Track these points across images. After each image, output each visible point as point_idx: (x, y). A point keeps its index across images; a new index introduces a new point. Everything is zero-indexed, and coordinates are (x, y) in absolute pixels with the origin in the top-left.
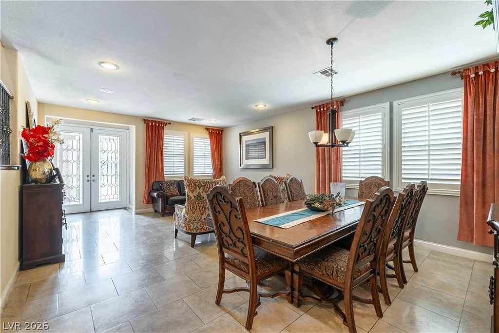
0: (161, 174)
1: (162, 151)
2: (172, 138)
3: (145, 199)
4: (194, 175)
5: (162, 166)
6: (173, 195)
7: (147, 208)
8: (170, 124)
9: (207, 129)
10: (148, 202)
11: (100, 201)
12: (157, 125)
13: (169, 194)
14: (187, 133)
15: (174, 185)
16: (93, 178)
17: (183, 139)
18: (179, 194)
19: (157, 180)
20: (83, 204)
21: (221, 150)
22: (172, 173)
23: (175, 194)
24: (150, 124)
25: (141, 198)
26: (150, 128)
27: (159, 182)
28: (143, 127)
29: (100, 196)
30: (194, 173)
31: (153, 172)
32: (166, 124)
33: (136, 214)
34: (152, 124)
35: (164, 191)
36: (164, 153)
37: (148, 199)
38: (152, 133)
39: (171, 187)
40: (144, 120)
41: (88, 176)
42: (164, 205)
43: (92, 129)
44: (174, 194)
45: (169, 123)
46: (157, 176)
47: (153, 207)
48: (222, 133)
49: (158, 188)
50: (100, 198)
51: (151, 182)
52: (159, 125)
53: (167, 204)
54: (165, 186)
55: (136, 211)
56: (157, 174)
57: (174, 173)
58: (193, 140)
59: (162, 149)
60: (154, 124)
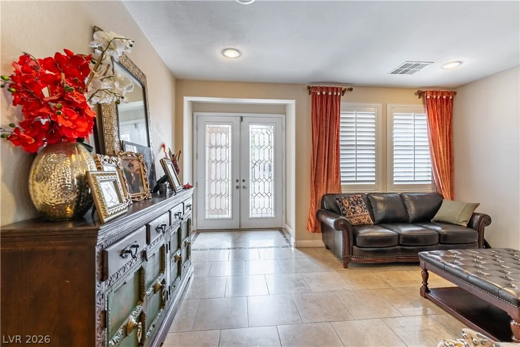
0: (336, 182)
1: (338, 141)
2: (354, 116)
3: (311, 224)
4: (395, 183)
5: (338, 168)
6: (362, 225)
7: (313, 238)
8: (351, 90)
9: (421, 94)
10: (315, 230)
11: (251, 216)
12: (330, 94)
13: (354, 222)
14: (380, 105)
15: (361, 203)
16: (243, 184)
17: (374, 117)
18: (372, 222)
19: (329, 193)
20: (232, 218)
21: (449, 132)
22: (354, 179)
23: (365, 221)
24: (319, 94)
25: (305, 222)
26: (318, 100)
27: (333, 194)
28: (307, 99)
29: (250, 208)
30: (395, 179)
31: (323, 177)
32: (344, 92)
33: (296, 248)
34: (321, 93)
35: (345, 215)
36: (341, 143)
37: (316, 224)
38: (321, 109)
39: (357, 208)
40: (309, 88)
41: (237, 181)
42: (349, 245)
43: (242, 118)
44: (363, 221)
45: (348, 89)
46: (329, 184)
47: (323, 239)
48: (452, 100)
49: (333, 207)
50: (250, 211)
51: (320, 195)
52: (332, 93)
53: (355, 244)
54: (347, 205)
55: (296, 243)
56: (329, 180)
57: (358, 179)
58: (392, 116)
59: (338, 136)
60: (324, 93)
